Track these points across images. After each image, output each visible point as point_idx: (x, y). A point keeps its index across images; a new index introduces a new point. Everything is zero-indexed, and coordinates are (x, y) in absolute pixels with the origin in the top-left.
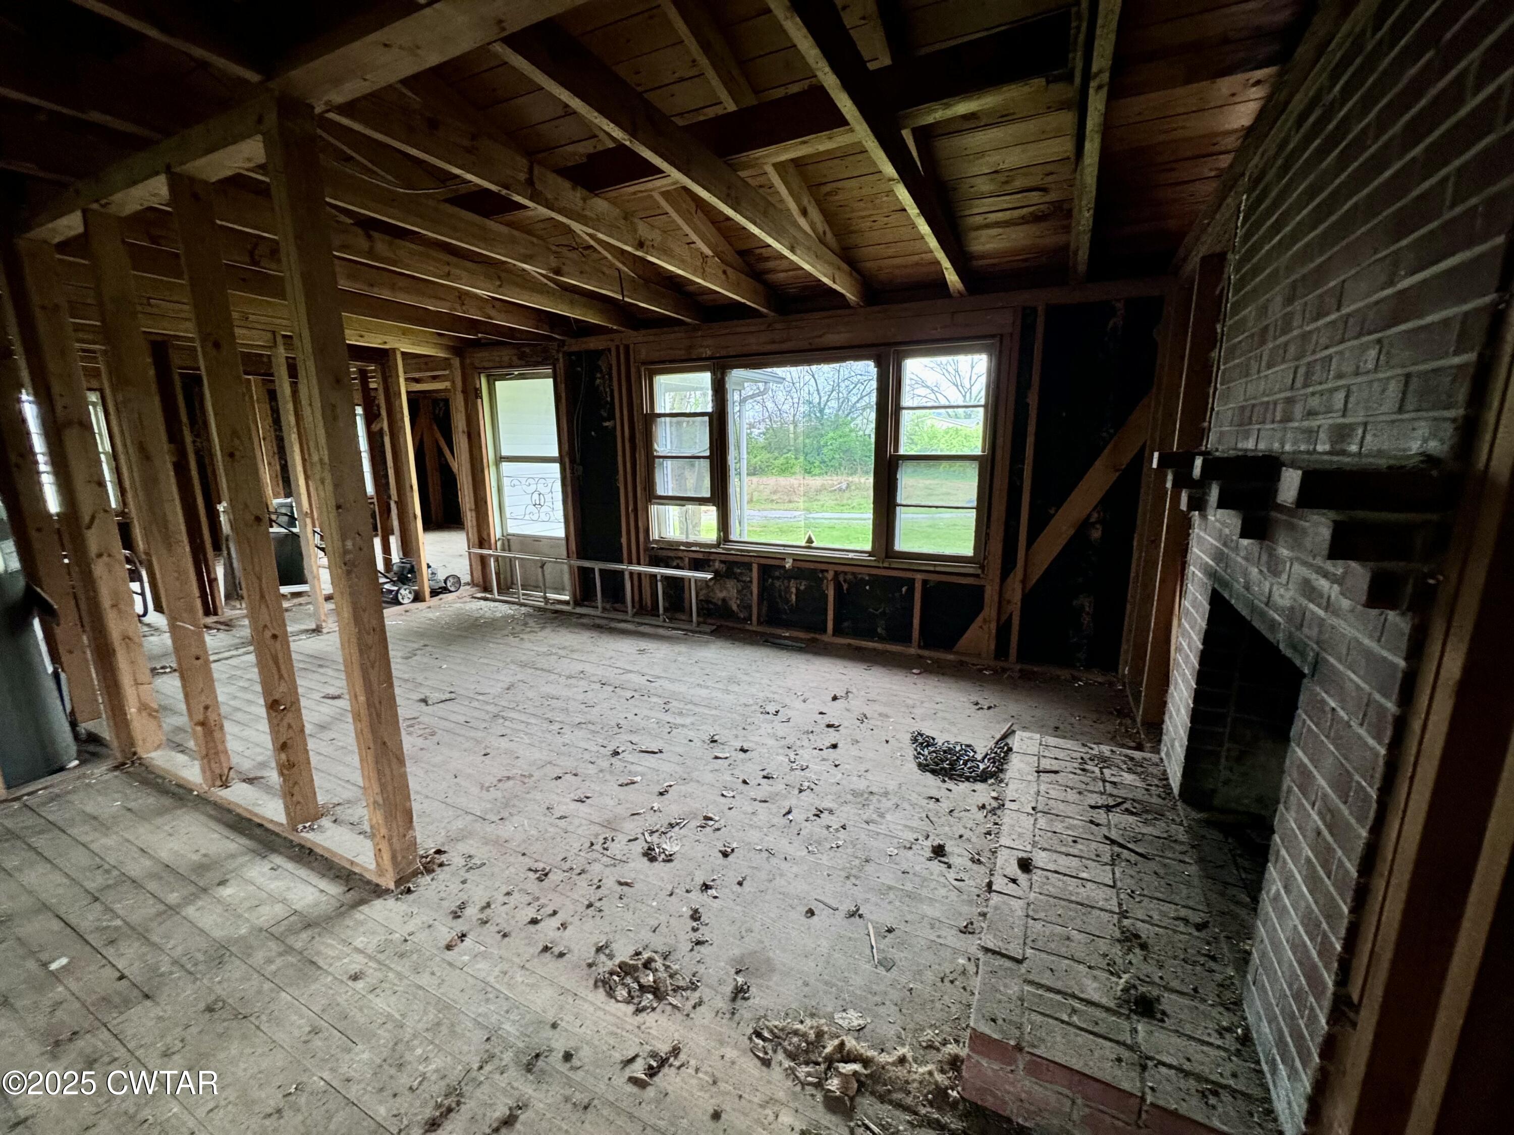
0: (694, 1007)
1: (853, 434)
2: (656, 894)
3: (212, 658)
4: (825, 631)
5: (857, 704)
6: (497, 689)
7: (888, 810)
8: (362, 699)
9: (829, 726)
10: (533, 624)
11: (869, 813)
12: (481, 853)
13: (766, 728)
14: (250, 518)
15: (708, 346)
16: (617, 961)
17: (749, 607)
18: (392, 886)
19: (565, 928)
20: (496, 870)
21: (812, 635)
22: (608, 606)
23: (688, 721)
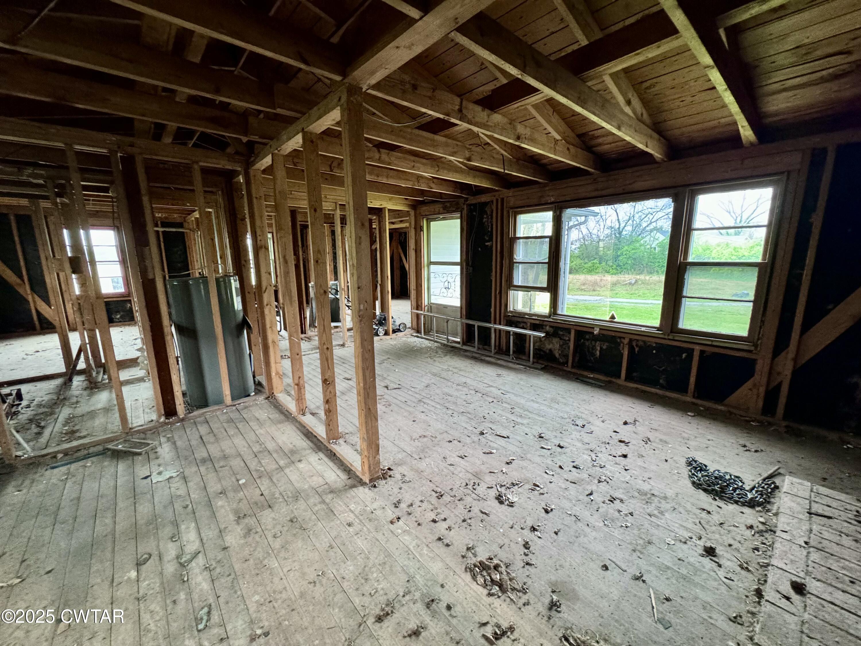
0: (524, 605)
1: (642, 248)
2: (503, 525)
3: (303, 353)
4: (619, 377)
5: (642, 430)
6: (421, 386)
7: (667, 511)
8: (362, 385)
9: (621, 441)
10: (440, 353)
11: (651, 509)
12: (410, 475)
13: (575, 435)
14: (322, 291)
15: (552, 196)
16: (479, 560)
17: (566, 356)
18: (368, 482)
19: (450, 530)
20: (416, 486)
21: (609, 379)
22: (481, 346)
23: (525, 421)
